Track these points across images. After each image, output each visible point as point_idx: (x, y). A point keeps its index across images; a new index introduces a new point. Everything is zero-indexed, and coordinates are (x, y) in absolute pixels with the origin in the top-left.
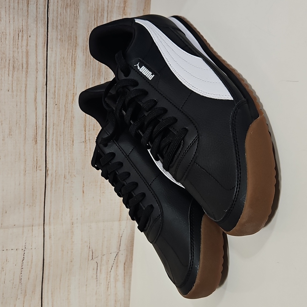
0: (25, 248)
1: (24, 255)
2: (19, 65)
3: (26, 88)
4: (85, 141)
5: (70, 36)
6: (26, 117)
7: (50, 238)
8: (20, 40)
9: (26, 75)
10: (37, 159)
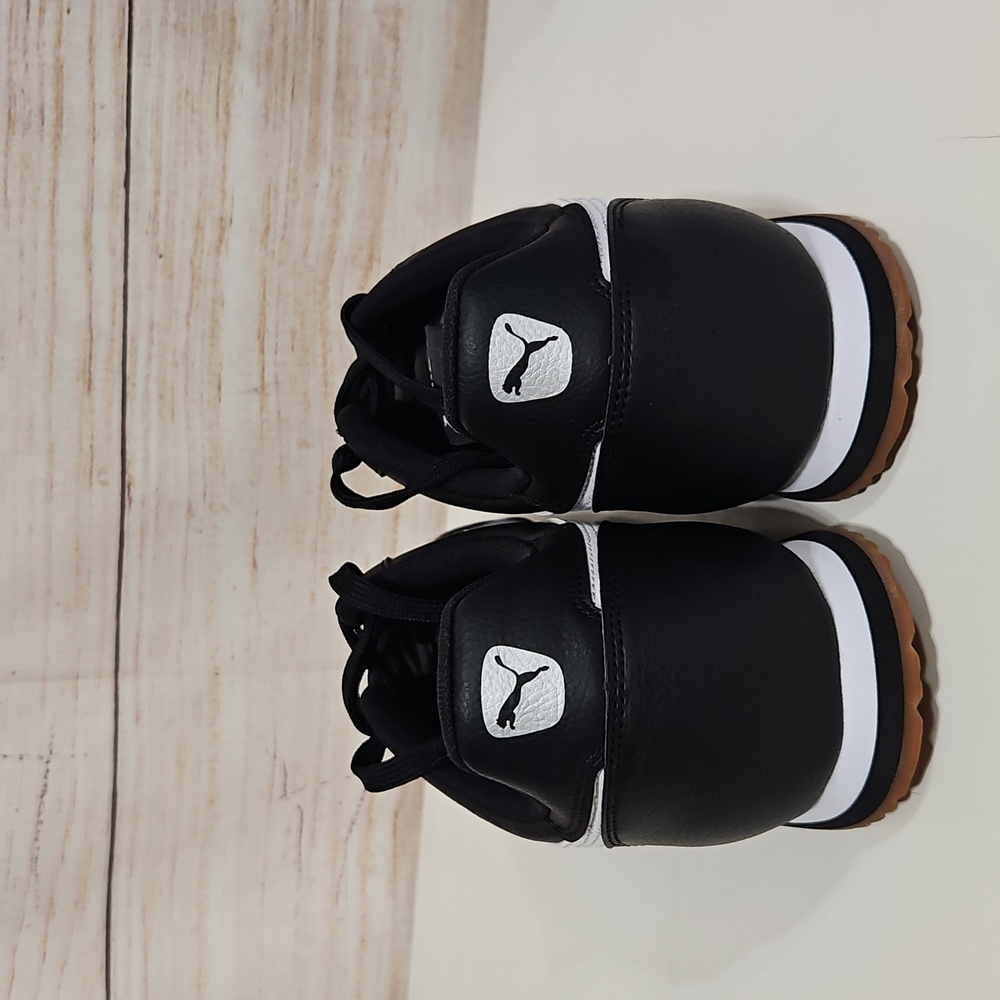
0: (51, 753)
1: (46, 777)
2: (30, 112)
3: (54, 194)
4: (263, 388)
5: (213, 14)
6: (53, 295)
7: (137, 720)
8: (34, 24)
9: (56, 148)
10: (92, 446)
